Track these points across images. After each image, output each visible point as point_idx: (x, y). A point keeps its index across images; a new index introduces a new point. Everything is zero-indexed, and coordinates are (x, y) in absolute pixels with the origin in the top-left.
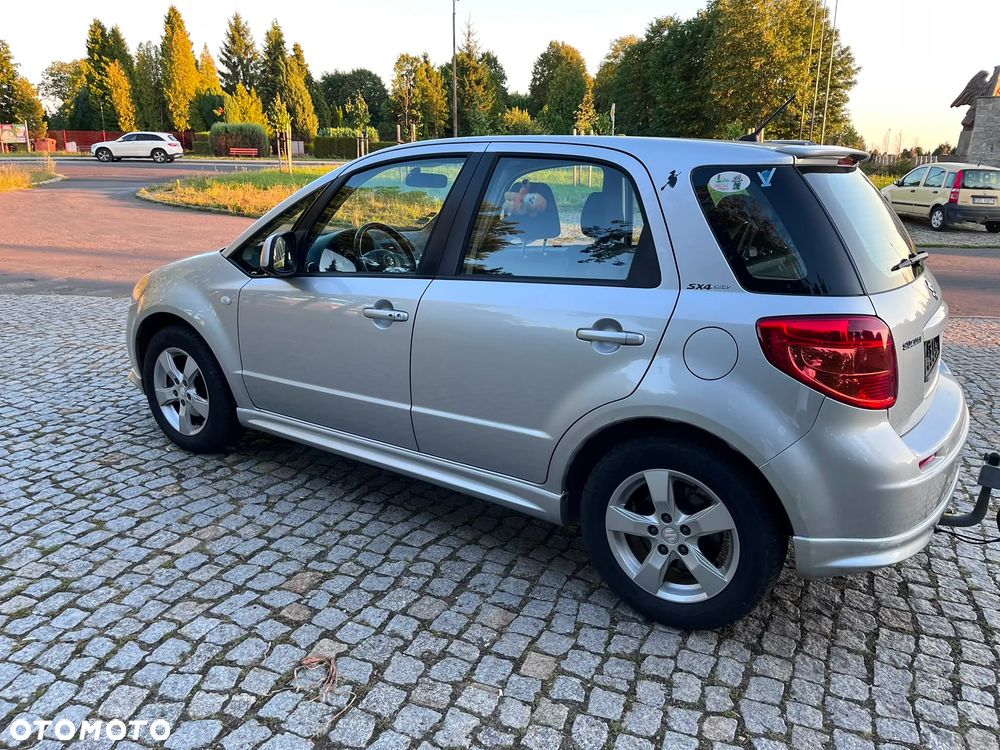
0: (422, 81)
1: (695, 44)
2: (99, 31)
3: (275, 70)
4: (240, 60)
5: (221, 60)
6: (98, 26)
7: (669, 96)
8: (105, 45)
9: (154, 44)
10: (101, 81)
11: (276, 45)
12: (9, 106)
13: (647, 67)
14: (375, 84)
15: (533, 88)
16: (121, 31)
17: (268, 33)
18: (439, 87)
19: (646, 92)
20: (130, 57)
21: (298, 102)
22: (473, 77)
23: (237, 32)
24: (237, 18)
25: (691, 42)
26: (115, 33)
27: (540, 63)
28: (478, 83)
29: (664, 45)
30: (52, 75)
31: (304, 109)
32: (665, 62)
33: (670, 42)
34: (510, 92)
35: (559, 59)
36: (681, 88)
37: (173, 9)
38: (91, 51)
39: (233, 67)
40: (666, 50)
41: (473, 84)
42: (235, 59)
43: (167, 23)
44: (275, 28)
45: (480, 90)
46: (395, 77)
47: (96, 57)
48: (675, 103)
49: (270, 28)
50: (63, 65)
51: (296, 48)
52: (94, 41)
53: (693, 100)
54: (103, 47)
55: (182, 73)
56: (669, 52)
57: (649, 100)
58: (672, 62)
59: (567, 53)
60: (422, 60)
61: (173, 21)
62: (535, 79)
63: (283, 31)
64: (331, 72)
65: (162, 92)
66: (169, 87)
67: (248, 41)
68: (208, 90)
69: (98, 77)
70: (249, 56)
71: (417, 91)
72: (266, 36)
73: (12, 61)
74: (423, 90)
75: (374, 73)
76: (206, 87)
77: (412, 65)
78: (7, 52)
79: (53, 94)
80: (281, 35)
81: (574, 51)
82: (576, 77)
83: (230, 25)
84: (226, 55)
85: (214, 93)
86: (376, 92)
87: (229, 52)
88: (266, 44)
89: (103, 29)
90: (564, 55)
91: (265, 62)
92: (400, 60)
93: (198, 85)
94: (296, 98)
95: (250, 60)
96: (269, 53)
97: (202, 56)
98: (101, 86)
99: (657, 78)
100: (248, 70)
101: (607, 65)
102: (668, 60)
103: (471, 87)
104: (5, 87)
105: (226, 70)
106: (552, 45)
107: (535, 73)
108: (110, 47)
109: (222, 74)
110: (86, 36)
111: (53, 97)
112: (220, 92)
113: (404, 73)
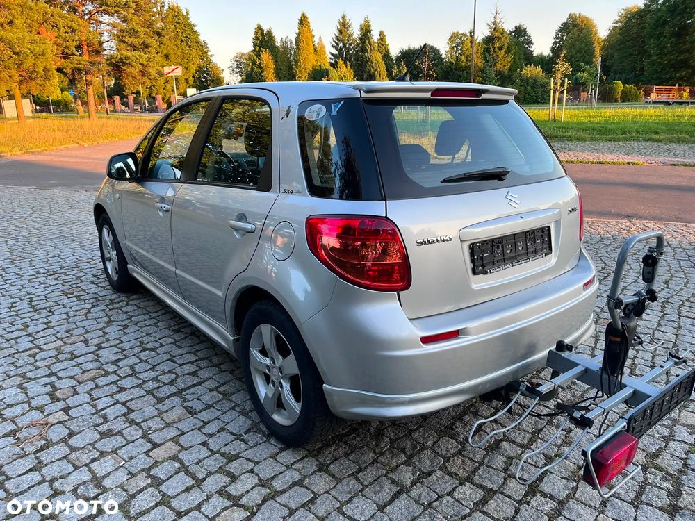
0: (468, 50)
1: (686, 8)
2: (260, 31)
3: (364, 50)
4: (344, 45)
5: (332, 46)
6: (260, 28)
7: (661, 49)
8: (263, 40)
9: (289, 38)
10: (260, 64)
11: (366, 32)
12: (206, 81)
13: (644, 28)
14: (435, 54)
15: (554, 50)
16: (273, 31)
17: (361, 26)
18: (479, 54)
19: (642, 47)
20: (277, 47)
21: (376, 70)
22: (497, 45)
23: (344, 26)
24: (344, 17)
25: (682, 7)
26: (269, 32)
27: (560, 30)
28: (500, 48)
29: (658, 10)
30: (236, 61)
31: (380, 74)
32: (659, 24)
33: (664, 8)
34: (535, 54)
35: (575, 25)
36: (672, 43)
37: (303, 15)
38: (255, 45)
39: (339, 50)
40: (659, 14)
41: (497, 49)
42: (341, 45)
43: (300, 24)
44: (366, 22)
45: (502, 54)
46: (447, 49)
47: (258, 48)
48: (666, 55)
49: (362, 22)
50: (243, 55)
51: (382, 34)
52: (257, 38)
53: (682, 52)
54: (262, 42)
55: (304, 56)
56: (662, 16)
57: (644, 53)
58: (665, 23)
59: (582, 21)
60: (468, 35)
61: (303, 22)
62: (555, 43)
63: (371, 23)
64: (406, 48)
65: (292, 69)
66: (297, 65)
67: (350, 32)
68: (320, 65)
69: (258, 61)
70: (350, 42)
71: (463, 57)
72: (359, 27)
73: (209, 54)
74: (467, 57)
75: (435, 47)
76: (319, 64)
77: (460, 39)
78: (207, 48)
79: (237, 73)
80: (369, 26)
81: (588, 19)
82: (585, 39)
83: (339, 22)
84: (336, 42)
85: (323, 67)
86: (435, 60)
87: (338, 40)
88: (359, 33)
89: (262, 30)
90: (580, 22)
91: (358, 45)
92: (452, 36)
93: (315, 63)
94: (375, 68)
95: (350, 44)
96: (361, 39)
97: (318, 44)
98: (260, 67)
99: (652, 36)
100: (348, 51)
101: (614, 28)
102: (661, 22)
103: (495, 52)
104: (205, 69)
105: (335, 52)
106: (570, 16)
107: (556, 38)
108: (266, 42)
109: (332, 55)
110: (252, 35)
111: (236, 75)
112: (328, 66)
113: (454, 45)
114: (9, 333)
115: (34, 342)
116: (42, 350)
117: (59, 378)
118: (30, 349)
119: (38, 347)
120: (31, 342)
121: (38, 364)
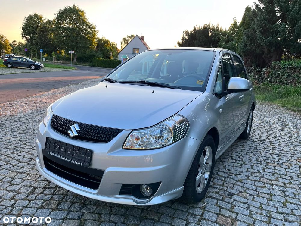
114: (297, 205)
115: (285, 190)
116: (284, 184)
117: (285, 169)
118: (290, 188)
119: (285, 187)
120: (287, 191)
121: (290, 178)
